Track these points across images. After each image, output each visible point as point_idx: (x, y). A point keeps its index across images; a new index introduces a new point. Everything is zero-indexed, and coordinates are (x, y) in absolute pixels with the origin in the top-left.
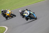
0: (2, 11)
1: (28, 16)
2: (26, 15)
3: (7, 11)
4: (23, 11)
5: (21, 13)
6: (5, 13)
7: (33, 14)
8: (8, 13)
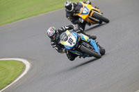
0: (66, 7)
1: (75, 46)
2: (66, 44)
3: (82, 6)
4: (60, 32)
5: (51, 37)
6: (76, 13)
7: (89, 43)
8: (84, 12)
